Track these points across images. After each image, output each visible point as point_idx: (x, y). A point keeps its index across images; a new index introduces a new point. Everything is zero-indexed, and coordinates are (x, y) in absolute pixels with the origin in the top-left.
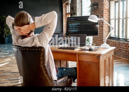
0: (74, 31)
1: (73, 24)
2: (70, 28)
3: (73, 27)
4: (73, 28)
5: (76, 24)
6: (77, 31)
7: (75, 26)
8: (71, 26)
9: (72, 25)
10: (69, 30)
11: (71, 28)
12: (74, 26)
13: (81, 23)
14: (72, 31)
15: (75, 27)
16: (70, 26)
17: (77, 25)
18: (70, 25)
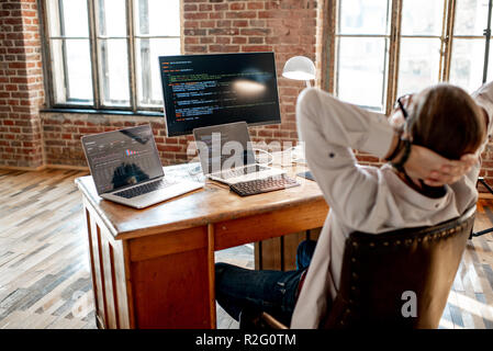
0: (196, 112)
1: (190, 86)
2: (180, 103)
3: (191, 98)
4: (195, 102)
5: (203, 85)
6: (210, 110)
7: (198, 92)
8: (183, 95)
9: (187, 91)
10: (179, 112)
11: (185, 103)
12: (194, 94)
13: (219, 81)
14: (189, 112)
15: (198, 98)
16: (179, 95)
17: (207, 90)
18: (176, 88)
